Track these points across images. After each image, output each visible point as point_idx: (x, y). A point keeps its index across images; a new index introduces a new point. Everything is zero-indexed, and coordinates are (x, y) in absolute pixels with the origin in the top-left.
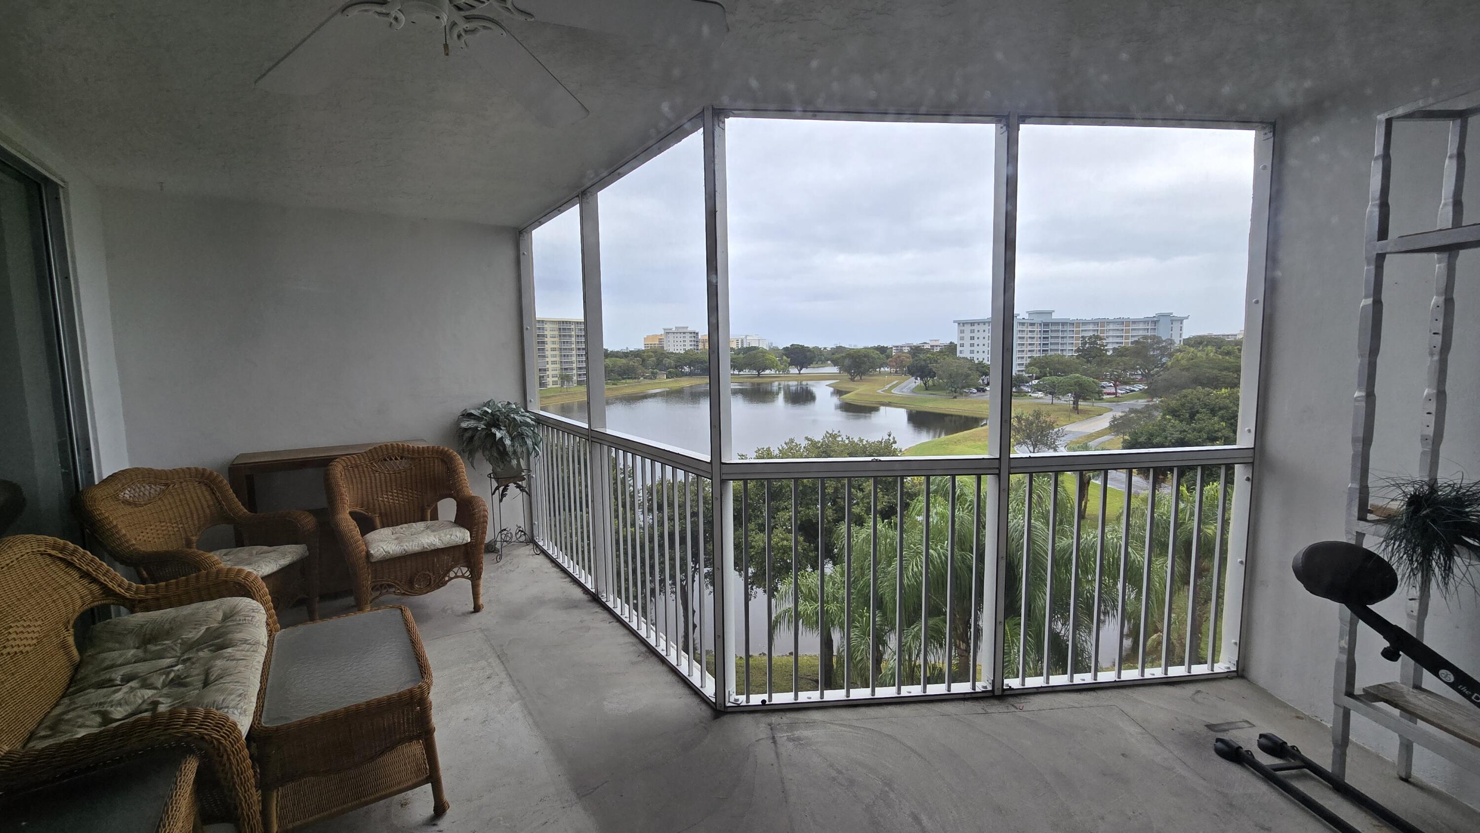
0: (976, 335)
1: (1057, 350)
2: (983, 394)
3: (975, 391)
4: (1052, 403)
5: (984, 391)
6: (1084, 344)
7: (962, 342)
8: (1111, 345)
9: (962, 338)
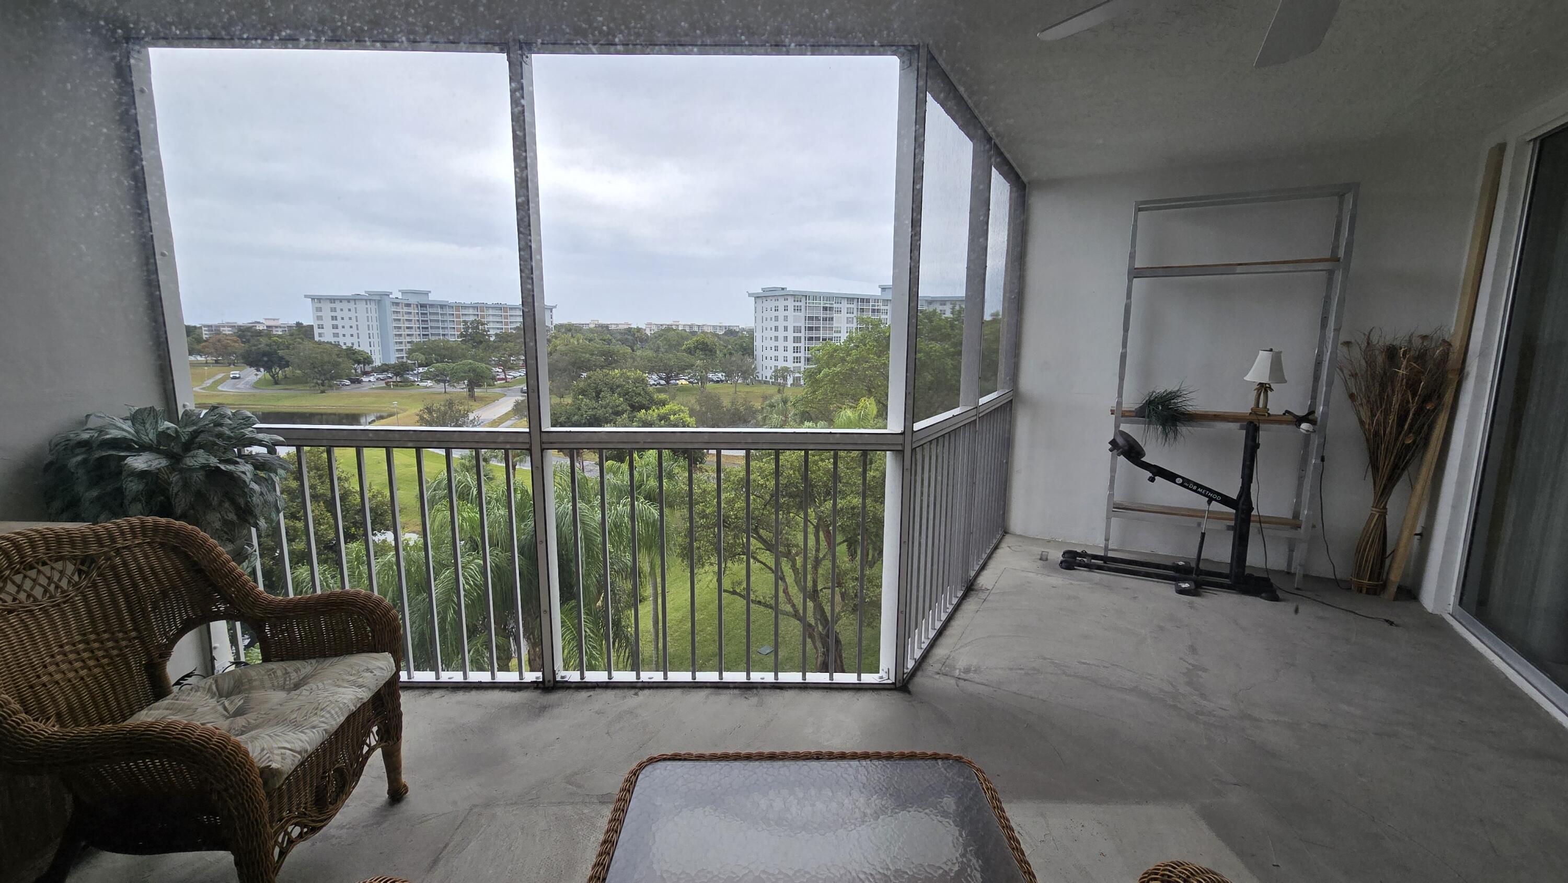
0: (339, 314)
1: (439, 335)
2: (358, 385)
3: (348, 382)
4: (445, 392)
5: (360, 382)
6: (467, 329)
7: (320, 322)
8: (493, 330)
9: (319, 318)
